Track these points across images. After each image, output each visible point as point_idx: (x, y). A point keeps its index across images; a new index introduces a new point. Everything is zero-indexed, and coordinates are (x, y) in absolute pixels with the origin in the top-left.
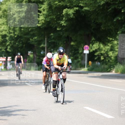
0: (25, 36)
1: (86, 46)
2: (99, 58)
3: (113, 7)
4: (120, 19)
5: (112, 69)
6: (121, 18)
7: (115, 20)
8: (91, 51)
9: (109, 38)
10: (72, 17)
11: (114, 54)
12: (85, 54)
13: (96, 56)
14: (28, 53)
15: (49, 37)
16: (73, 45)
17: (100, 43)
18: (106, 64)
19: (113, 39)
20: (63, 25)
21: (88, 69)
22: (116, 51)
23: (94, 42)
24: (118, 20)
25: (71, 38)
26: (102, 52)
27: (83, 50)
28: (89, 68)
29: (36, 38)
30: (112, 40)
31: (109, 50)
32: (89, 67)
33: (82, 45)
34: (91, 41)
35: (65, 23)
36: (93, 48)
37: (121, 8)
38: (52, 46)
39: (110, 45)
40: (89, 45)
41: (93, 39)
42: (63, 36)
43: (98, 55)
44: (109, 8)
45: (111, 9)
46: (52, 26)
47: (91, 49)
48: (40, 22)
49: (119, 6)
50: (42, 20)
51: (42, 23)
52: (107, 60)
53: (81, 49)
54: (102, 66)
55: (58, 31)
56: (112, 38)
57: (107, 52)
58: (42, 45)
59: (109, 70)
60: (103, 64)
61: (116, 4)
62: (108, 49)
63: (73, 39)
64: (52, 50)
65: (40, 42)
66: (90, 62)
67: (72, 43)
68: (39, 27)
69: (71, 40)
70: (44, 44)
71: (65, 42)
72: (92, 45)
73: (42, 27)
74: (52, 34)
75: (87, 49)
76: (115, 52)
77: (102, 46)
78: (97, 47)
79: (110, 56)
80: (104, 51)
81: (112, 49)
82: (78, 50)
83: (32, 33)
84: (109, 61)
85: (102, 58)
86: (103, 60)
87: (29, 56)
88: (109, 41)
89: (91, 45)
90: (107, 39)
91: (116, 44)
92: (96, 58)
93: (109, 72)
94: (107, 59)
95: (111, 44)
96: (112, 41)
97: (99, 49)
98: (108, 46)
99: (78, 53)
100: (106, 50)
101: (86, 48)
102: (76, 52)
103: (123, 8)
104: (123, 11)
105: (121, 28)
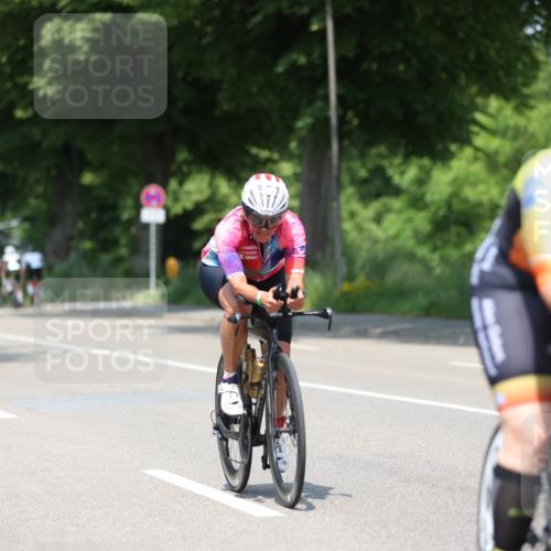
1: (153, 189)
3: (270, 8)
4: (302, 60)
6: (309, 55)
7: (280, 69)
8: (177, 209)
9: (254, 151)
12: (146, 226)
13: (196, 235)
16: (89, 188)
17: (217, 174)
19: (276, 156)
23: (185, 168)
24: (294, 67)
25: (82, 154)
27: (138, 207)
30: (269, 160)
32: (167, 282)
33: (134, 183)
34: (174, 167)
36: (183, 197)
37: (305, 10)
40: (164, 185)
41: (182, 155)
42: (45, 145)
43: (208, 231)
44: (255, 13)
45: (259, 18)
47: (176, 200)
49: (299, 4)
53: (130, 202)
55: (22, 122)
56: (270, 149)
63: (90, 156)
66: (172, 263)
67: (88, 178)
69: (83, 164)
71: (54, 172)
72: (181, 183)
75: (154, 203)
77: (224, 187)
78: (200, 191)
82: (114, 207)
88: (258, 165)
89: (173, 184)
90: (248, 154)
92: (197, 245)
96: (270, 166)
97: (214, 202)
99: (116, 220)
101: (154, 198)
102: (107, 216)
103: (318, 11)
104: (315, 27)
105: (311, 102)
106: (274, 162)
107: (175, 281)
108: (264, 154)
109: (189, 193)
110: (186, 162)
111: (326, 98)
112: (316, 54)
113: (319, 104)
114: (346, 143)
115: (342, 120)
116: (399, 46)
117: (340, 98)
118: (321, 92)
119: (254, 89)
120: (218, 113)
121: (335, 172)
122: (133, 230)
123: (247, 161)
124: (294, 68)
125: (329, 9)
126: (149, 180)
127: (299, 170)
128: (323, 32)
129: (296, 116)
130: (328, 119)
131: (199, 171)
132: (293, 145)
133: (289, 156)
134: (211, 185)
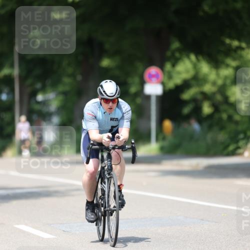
1: (153, 70)
2: (197, 110)
5: (241, 143)
8: (171, 85)
9: (228, 41)
12: (148, 97)
13: (185, 103)
17: (200, 58)
18: (222, 128)
19: (244, 45)
21: (162, 149)
23: (177, 55)
26: (208, 88)
27: (142, 83)
28: (166, 143)
30: (239, 48)
31: (228, 82)
32: (164, 139)
33: (139, 65)
34: (169, 54)
36: (174, 75)
38: (37, 71)
39: (234, 64)
40: (162, 67)
41: (176, 45)
43: (194, 100)
47: (170, 77)
52: (224, 116)
53: (136, 80)
54: (209, 136)
56: (239, 40)
57: (222, 90)
59: (231, 148)
60: (210, 127)
62: (226, 78)
63: (107, 46)
64: (39, 86)
66: (168, 124)
67: (106, 62)
69: (102, 52)
70: (12, 66)
72: (174, 66)
75: (154, 79)
77: (205, 68)
78: (187, 71)
79: (232, 99)
80: (214, 83)
84: (230, 118)
85: (207, 109)
86: (210, 116)
88: (230, 52)
89: (168, 66)
90: (223, 43)
92: (186, 110)
93: (233, 153)
94: (225, 111)
95: (234, 59)
96: (239, 52)
97: (197, 79)
100: (220, 82)
101: (153, 76)
106: (242, 49)
107: (170, 138)
108: (236, 43)
109: (179, 73)
110: (178, 50)
122: (139, 100)
123: (222, 48)
126: (151, 63)
134: (195, 66)
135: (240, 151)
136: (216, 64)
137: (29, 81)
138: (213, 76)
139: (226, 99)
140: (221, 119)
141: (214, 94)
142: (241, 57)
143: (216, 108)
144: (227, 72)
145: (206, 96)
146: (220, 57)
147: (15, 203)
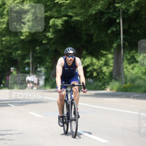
0: (7, 50)
2: (92, 74)
3: (107, 16)
4: (115, 29)
5: (106, 86)
6: (116, 28)
7: (109, 32)
9: (102, 51)
10: (60, 28)
11: (108, 69)
13: (88, 72)
14: (10, 69)
15: (34, 51)
17: (93, 57)
18: (100, 81)
19: (107, 53)
20: (50, 37)
22: (111, 66)
23: (85, 56)
25: (59, 52)
26: (95, 67)
29: (19, 52)
31: (102, 65)
34: (82, 55)
35: (52, 35)
36: (84, 63)
37: (115, 17)
38: (38, 60)
39: (104, 59)
41: (84, 52)
42: (50, 50)
43: (91, 71)
44: (103, 18)
46: (38, 38)
48: (23, 34)
49: (114, 15)
50: (26, 32)
51: (26, 35)
52: (101, 77)
54: (96, 83)
55: (45, 44)
56: (106, 51)
57: (100, 68)
58: (27, 61)
59: (103, 87)
60: (96, 80)
61: (110, 13)
62: (102, 64)
64: (38, 65)
65: (24, 57)
68: (23, 40)
70: (29, 59)
71: (52, 57)
72: (84, 59)
73: (26, 40)
74: (38, 48)
76: (109, 67)
77: (95, 60)
78: (89, 62)
79: (104, 71)
80: (98, 66)
81: (106, 64)
83: (14, 47)
84: (103, 77)
85: (95, 74)
86: (96, 77)
87: (11, 73)
88: (103, 55)
89: (82, 60)
91: (110, 58)
92: (88, 75)
93: (103, 89)
94: (101, 75)
95: (104, 58)
96: (106, 55)
97: (92, 64)
98: (102, 60)
100: (99, 65)
103: (118, 17)
104: (118, 21)
105: (117, 40)
106: (107, 54)
108: (105, 52)
109: (86, 62)
110: (85, 54)
111: (120, 39)
112: (118, 28)
113: (119, 40)
114: (125, 49)
115: (124, 44)
116: (138, 26)
117: (124, 39)
118: (119, 37)
119: (103, 36)
120: (93, 42)
121: (122, 57)
123: (100, 54)
124: (113, 32)
125: (121, 17)
127: (113, 56)
128: (120, 22)
129: (113, 43)
130: (120, 44)
131: (89, 56)
132: (112, 50)
133: (111, 53)
134: (91, 60)
135: (106, 89)
136: (98, 59)
137: (35, 64)
138: (97, 63)
139: (101, 71)
140: (100, 78)
141: (97, 69)
142: (106, 57)
143: (98, 74)
144: (102, 62)
145: (95, 70)
146: (99, 57)
147: (29, 105)
